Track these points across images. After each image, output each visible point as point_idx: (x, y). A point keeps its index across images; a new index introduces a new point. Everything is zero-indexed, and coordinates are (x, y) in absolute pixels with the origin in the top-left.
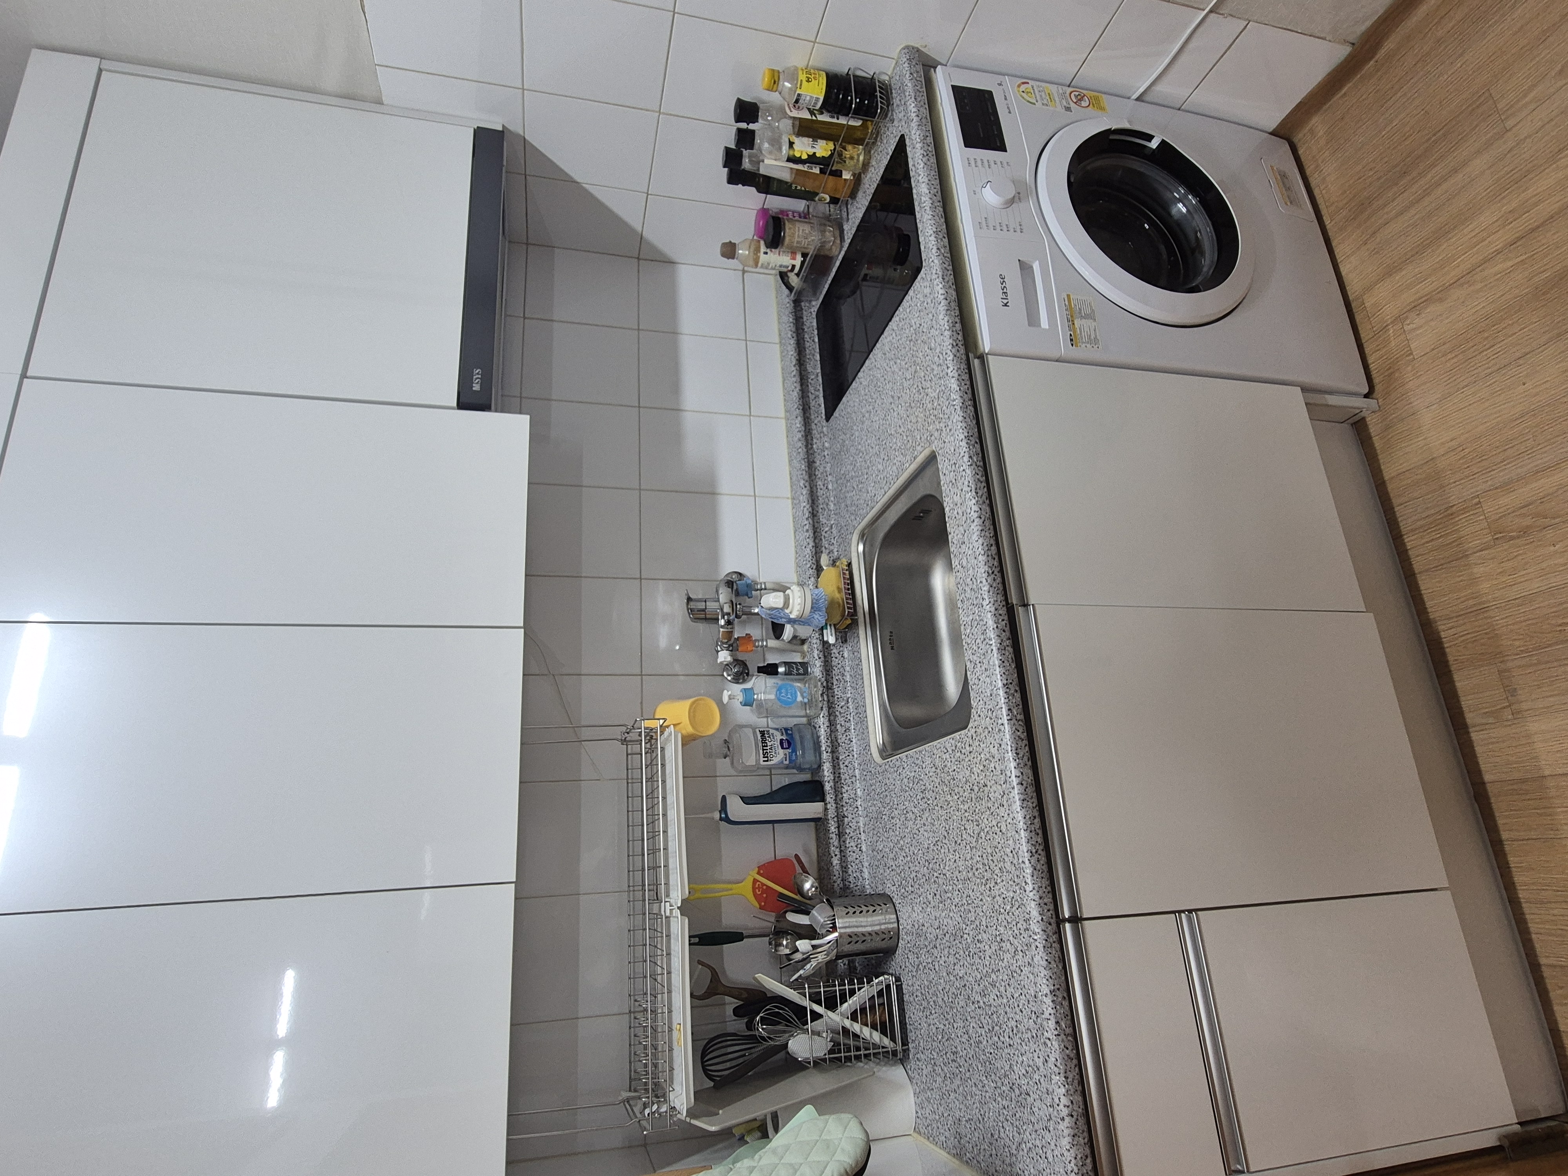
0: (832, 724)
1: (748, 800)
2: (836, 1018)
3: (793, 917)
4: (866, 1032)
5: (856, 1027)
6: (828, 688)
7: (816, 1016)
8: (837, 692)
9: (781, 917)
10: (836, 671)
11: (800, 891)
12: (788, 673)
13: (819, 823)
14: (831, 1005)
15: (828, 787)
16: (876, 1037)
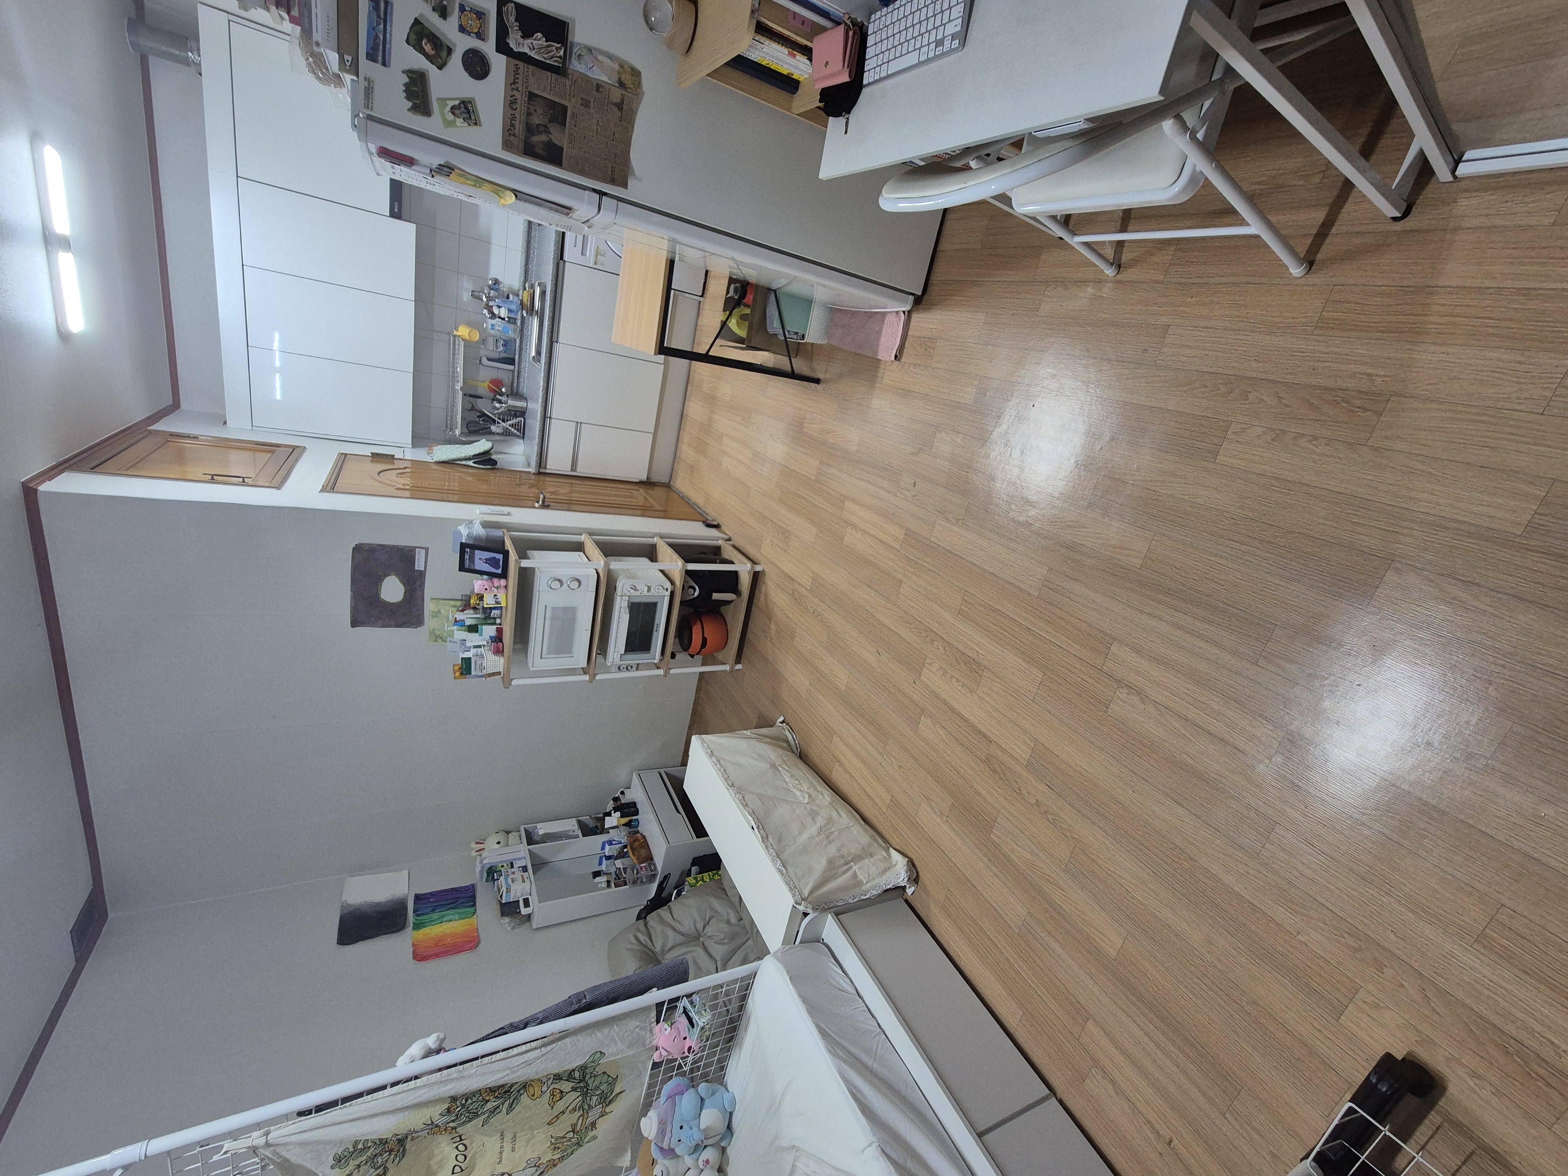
0: (521, 342)
1: (489, 360)
2: (506, 425)
3: (498, 397)
4: (513, 430)
5: (510, 428)
6: (522, 330)
7: (498, 423)
8: (525, 332)
9: (495, 396)
10: (526, 325)
11: (501, 390)
12: (508, 322)
13: (513, 371)
14: (503, 421)
15: (516, 362)
16: (515, 431)
